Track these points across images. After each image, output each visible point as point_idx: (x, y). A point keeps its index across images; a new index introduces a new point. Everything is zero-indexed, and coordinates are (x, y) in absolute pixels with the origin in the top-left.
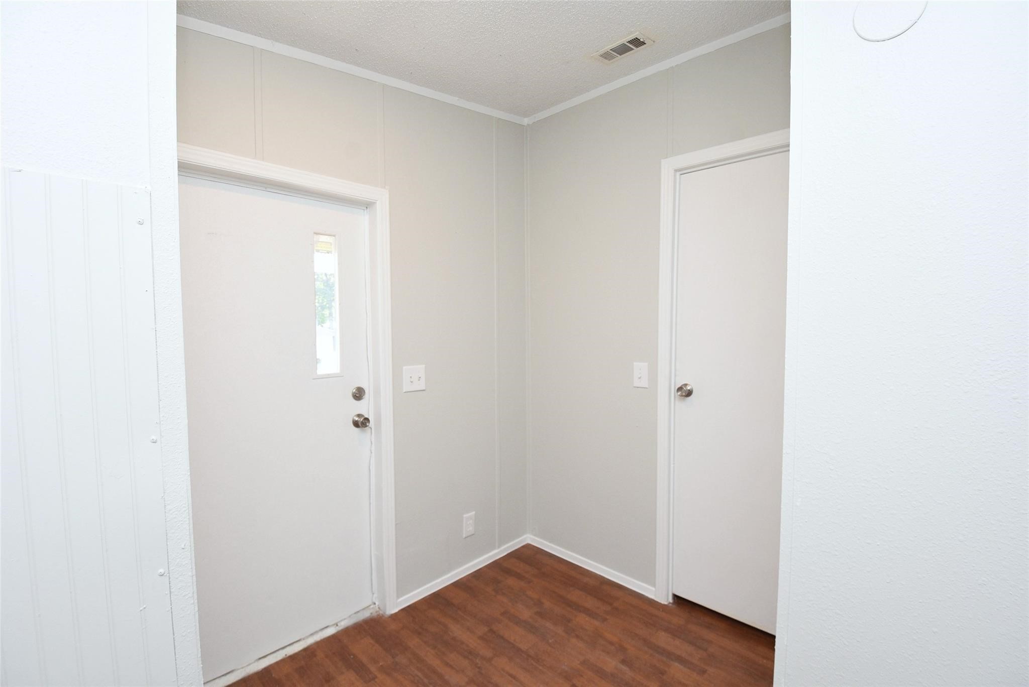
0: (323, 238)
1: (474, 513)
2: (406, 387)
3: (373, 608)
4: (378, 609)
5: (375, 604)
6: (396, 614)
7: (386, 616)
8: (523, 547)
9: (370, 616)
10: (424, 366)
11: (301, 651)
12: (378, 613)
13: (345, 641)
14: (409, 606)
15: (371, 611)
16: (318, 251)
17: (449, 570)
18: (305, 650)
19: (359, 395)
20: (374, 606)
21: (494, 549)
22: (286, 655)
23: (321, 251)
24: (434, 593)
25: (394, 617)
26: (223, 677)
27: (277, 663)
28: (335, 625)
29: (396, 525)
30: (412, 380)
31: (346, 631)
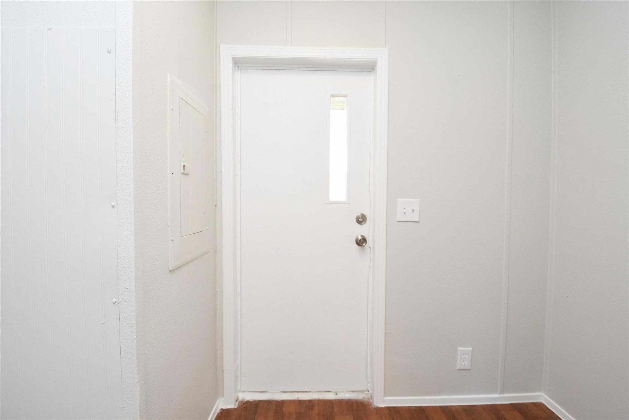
0: (337, 99)
1: (471, 349)
2: (400, 217)
3: (366, 394)
4: (370, 397)
5: (369, 391)
6: (381, 409)
7: (373, 406)
8: (533, 404)
9: (362, 399)
10: (419, 200)
11: (306, 401)
12: (369, 400)
13: (336, 410)
14: (394, 408)
15: (365, 396)
16: (334, 109)
17: (439, 393)
18: (310, 401)
19: (361, 220)
20: (368, 393)
21: (495, 392)
22: (298, 398)
23: (336, 109)
24: (420, 407)
25: (379, 409)
26: (260, 393)
27: (291, 401)
28: (335, 394)
29: (385, 333)
30: (405, 211)
31: (341, 402)
